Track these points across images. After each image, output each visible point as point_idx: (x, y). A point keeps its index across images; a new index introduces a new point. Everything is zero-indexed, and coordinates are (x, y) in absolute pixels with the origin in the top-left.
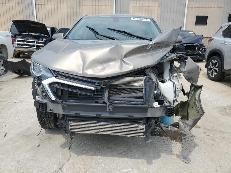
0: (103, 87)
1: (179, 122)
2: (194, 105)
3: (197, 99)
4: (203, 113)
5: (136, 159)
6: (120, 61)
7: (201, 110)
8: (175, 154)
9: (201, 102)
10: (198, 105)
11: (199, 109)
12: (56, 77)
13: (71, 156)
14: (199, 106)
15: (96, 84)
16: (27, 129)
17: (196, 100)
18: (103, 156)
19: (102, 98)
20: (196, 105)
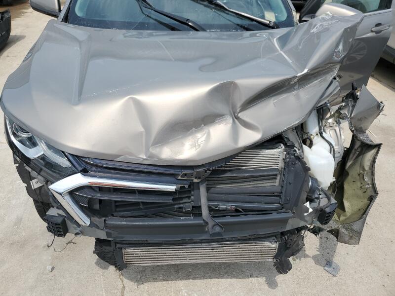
0: (196, 180)
1: (340, 229)
2: (358, 178)
3: (367, 168)
4: (374, 194)
5: (247, 277)
6: (232, 120)
7: (371, 189)
8: (310, 257)
9: (374, 176)
10: (366, 179)
11: (367, 186)
12: (85, 172)
13: (124, 287)
14: (370, 182)
15: (179, 178)
16: (16, 224)
17: (364, 169)
18: (186, 279)
19: (189, 197)
20: (362, 179)
